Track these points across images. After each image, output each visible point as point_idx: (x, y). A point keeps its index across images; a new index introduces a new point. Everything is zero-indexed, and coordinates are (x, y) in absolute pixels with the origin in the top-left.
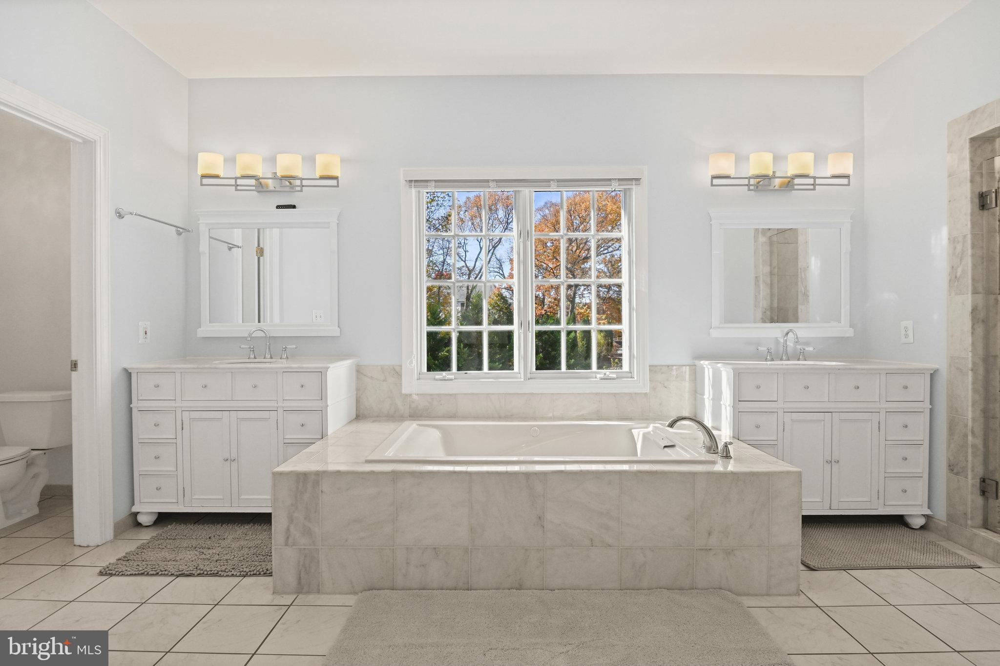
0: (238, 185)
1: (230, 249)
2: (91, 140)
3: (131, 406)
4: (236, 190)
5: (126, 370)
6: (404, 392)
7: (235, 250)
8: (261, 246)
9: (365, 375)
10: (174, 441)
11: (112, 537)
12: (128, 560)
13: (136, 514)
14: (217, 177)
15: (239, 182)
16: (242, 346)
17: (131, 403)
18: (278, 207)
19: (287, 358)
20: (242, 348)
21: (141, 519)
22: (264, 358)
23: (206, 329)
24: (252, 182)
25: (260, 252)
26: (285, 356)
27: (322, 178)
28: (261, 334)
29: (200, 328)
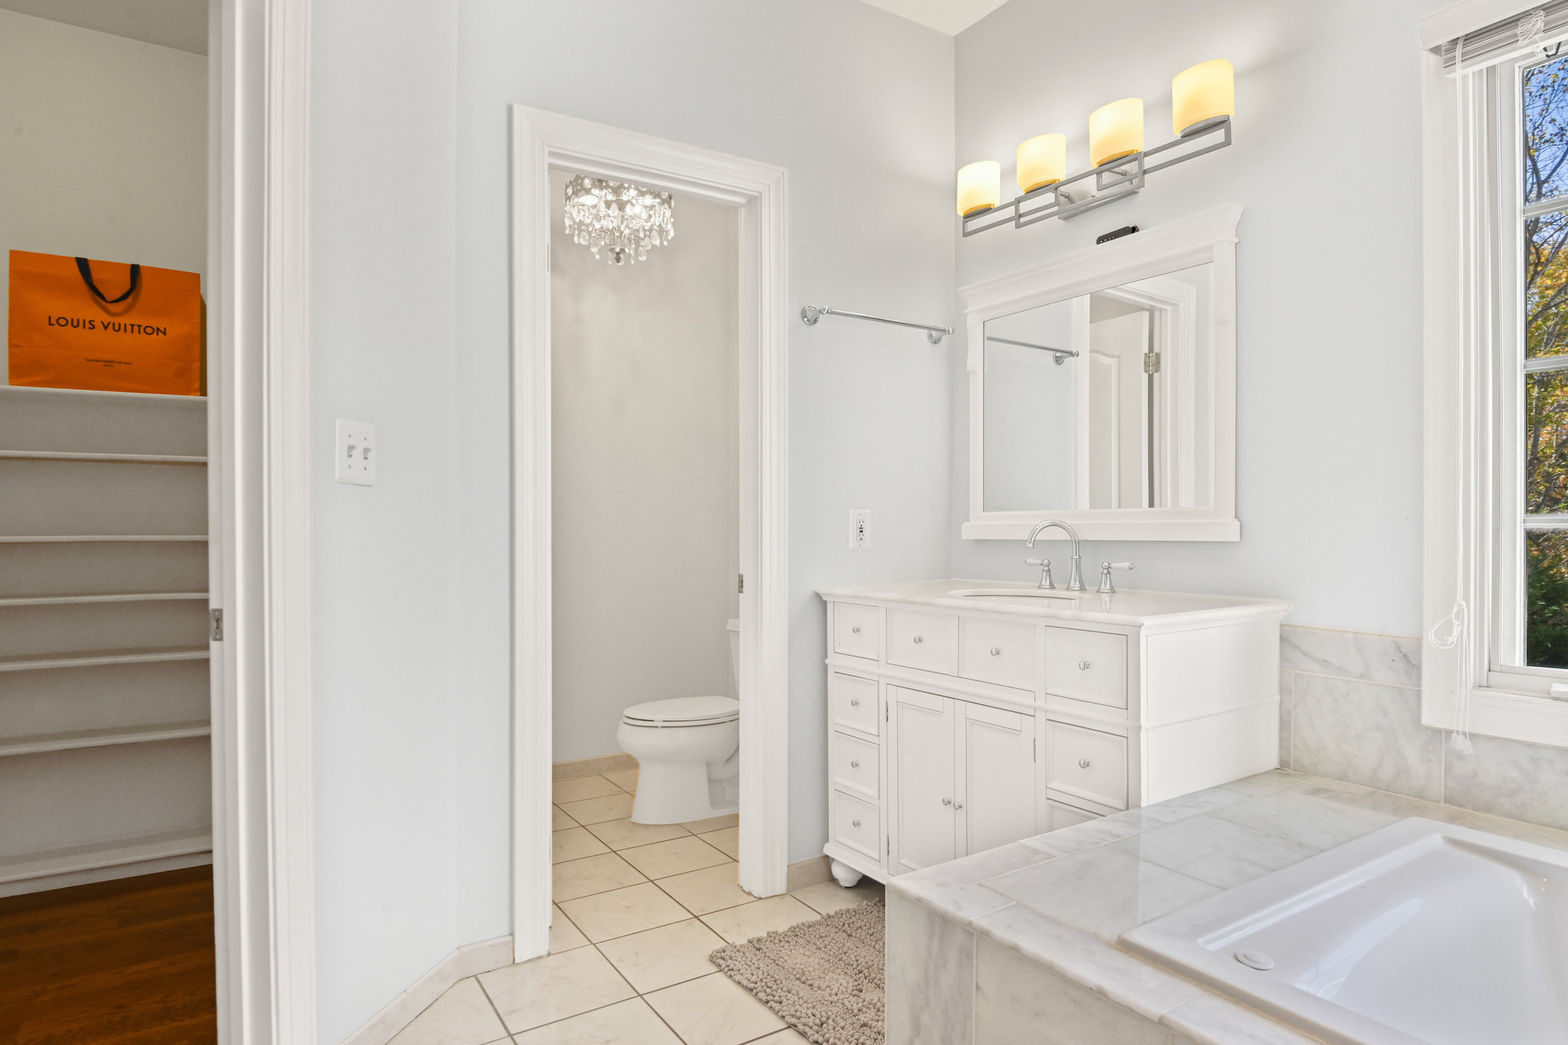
0: (1021, 216)
1: (1058, 361)
2: (755, 194)
3: (827, 661)
4: (1018, 226)
5: (818, 596)
6: (1427, 720)
7: (1069, 360)
8: (1156, 349)
9: (1306, 654)
10: (875, 740)
11: (783, 890)
12: (759, 949)
13: (827, 860)
14: (986, 210)
15: (1024, 207)
16: (1030, 560)
17: (826, 656)
18: (1102, 240)
19: (1113, 590)
20: (1030, 565)
21: (837, 872)
22: (1068, 589)
23: (980, 524)
24: (1049, 198)
25: (1153, 363)
26: (1108, 586)
27: (1190, 134)
28: (1060, 535)
29: (968, 521)
